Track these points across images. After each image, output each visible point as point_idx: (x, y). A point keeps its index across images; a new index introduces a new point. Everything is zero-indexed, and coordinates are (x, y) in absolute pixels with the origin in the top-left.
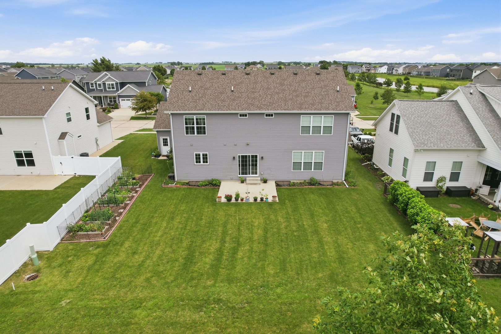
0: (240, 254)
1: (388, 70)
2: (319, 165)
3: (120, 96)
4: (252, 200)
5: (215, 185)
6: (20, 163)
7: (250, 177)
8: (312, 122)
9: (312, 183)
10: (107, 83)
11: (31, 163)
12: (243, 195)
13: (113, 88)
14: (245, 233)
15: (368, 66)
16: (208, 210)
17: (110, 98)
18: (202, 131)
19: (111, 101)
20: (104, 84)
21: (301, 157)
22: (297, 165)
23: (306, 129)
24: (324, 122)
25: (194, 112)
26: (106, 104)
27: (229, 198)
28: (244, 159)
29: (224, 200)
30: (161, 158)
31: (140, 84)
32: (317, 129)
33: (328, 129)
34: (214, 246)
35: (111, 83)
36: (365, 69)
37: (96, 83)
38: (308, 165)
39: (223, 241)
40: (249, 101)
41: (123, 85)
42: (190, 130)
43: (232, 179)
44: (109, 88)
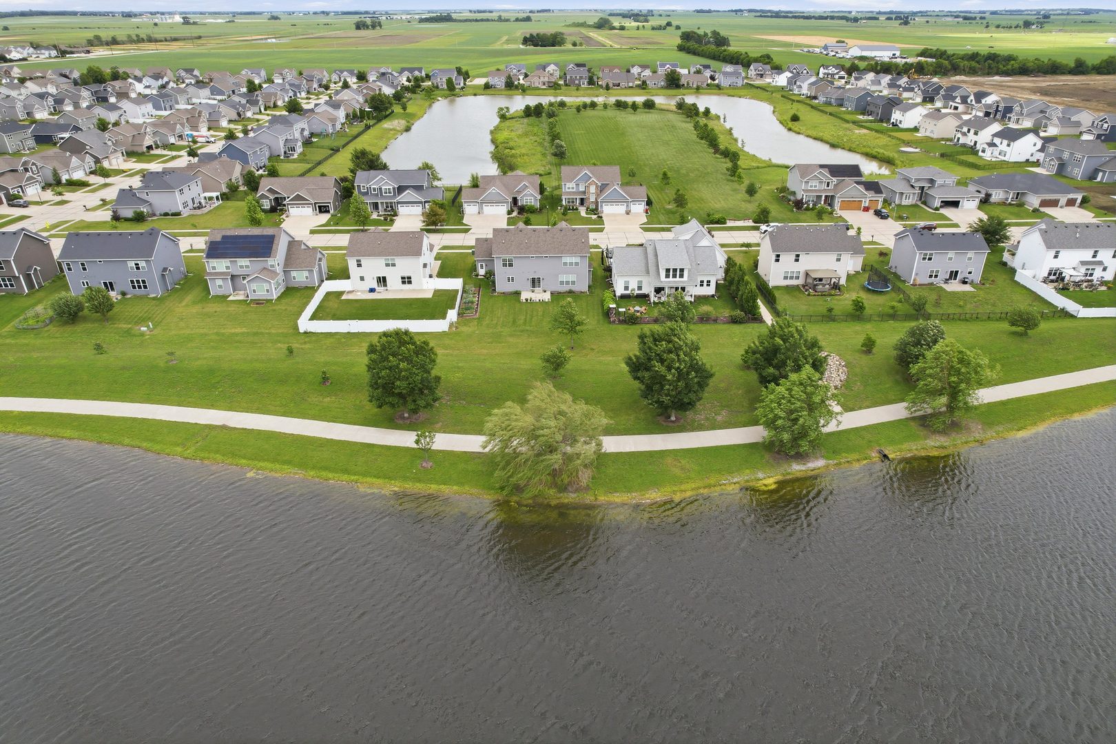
0: (533, 320)
1: (788, 83)
2: (573, 283)
3: (399, 203)
4: (538, 301)
5: (518, 294)
6: (404, 282)
7: (536, 289)
8: (568, 260)
9: (571, 292)
10: (383, 188)
11: (410, 282)
12: (533, 299)
13: (390, 193)
14: (535, 313)
15: (761, 68)
16: (518, 305)
17: (387, 203)
18: (511, 265)
19: (387, 207)
20: (381, 189)
21: (564, 278)
22: (562, 283)
23: (565, 264)
24: (574, 260)
25: (507, 257)
26: (383, 209)
27: (527, 300)
28: (533, 280)
29: (524, 301)
30: (479, 277)
31: (418, 188)
32: (571, 264)
33: (577, 264)
34: (523, 318)
35: (387, 187)
36: (755, 73)
37: (370, 188)
38: (568, 283)
39: (526, 316)
40: (536, 249)
41: (401, 189)
42: (505, 265)
43: (527, 290)
44: (386, 193)
